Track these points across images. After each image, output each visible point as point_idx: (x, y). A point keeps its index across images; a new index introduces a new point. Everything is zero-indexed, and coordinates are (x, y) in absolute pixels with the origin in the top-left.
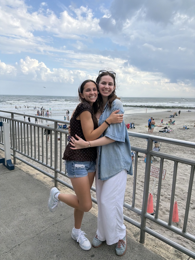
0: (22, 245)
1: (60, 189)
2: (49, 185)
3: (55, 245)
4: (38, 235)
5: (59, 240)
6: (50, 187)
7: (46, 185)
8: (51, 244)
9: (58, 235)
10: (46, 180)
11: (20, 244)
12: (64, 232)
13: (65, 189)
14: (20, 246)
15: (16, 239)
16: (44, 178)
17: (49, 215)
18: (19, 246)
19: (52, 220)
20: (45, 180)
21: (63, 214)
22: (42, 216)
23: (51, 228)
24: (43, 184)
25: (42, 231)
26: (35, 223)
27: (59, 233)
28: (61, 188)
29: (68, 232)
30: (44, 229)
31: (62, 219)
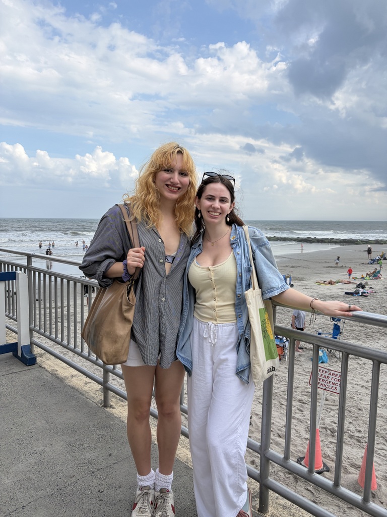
0: (28, 508)
1: (114, 406)
2: (93, 397)
3: (92, 510)
4: (61, 491)
5: (99, 500)
6: (95, 401)
7: (87, 398)
8: (84, 507)
9: (99, 491)
10: (89, 389)
11: (25, 505)
12: (113, 486)
13: (123, 406)
14: (25, 509)
15: (19, 497)
16: (86, 384)
17: (87, 455)
18: (23, 509)
19: (91, 464)
20: (86, 388)
21: (114, 453)
22: (73, 456)
23: (86, 478)
24: (83, 395)
25: (70, 483)
26: (58, 468)
27: (102, 489)
28: (116, 404)
29: (120, 487)
30: (74, 480)
31: (111, 462)
